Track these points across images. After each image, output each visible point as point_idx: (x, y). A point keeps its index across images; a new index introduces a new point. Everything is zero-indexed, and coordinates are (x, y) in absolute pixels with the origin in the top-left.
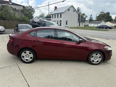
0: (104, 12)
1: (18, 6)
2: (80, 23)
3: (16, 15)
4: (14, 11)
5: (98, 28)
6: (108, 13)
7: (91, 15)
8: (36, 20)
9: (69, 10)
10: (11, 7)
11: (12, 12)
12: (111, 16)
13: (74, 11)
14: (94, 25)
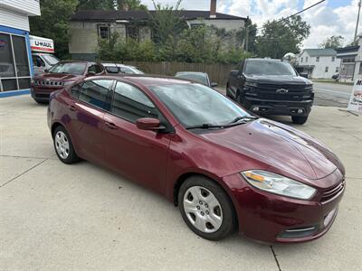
1: (231, 21)
3: (223, 48)
4: (219, 35)
8: (304, 59)
10: (212, 26)
11: (213, 38)
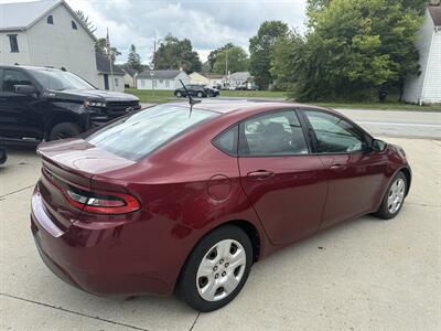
0: (175, 40)
2: (106, 76)
5: (179, 94)
6: (187, 44)
7: (133, 48)
9: (50, 20)
12: (196, 54)
13: (74, 27)
14: (168, 85)
